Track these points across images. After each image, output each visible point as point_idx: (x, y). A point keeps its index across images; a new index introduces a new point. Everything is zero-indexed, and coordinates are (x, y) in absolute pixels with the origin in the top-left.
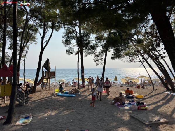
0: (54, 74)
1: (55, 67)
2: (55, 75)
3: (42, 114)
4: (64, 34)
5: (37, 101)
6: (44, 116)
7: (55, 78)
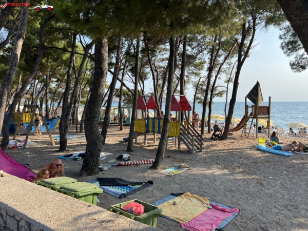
0: (266, 110)
1: (270, 98)
2: (268, 113)
3: (203, 169)
4: (283, 30)
5: (217, 152)
6: (204, 172)
7: (269, 118)
